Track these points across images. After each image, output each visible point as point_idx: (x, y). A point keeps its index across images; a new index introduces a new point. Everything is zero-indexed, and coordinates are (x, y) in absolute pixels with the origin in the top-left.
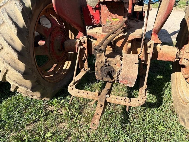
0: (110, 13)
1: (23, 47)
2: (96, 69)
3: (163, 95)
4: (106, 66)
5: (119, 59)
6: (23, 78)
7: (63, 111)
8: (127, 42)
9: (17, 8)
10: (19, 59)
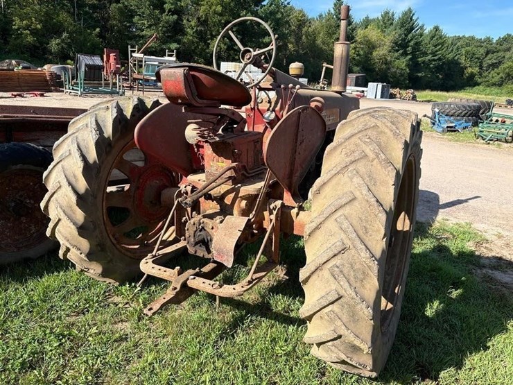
0: (214, 154)
2: (187, 234)
4: (200, 231)
5: (218, 221)
6: (77, 233)
9: (91, 138)
10: (78, 205)
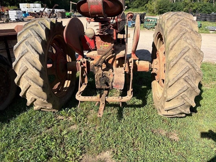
0: (102, 41)
1: (42, 68)
2: (96, 80)
3: (146, 99)
4: (103, 77)
5: (111, 71)
6: (42, 91)
7: (71, 118)
8: (115, 60)
9: (37, 41)
10: (40, 76)
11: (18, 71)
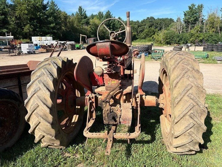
0: (110, 78)
1: (52, 105)
2: (104, 116)
3: (155, 134)
4: (111, 113)
5: (119, 107)
6: (51, 127)
7: (78, 156)
8: (123, 96)
9: (49, 79)
10: (50, 113)
11: (29, 109)
